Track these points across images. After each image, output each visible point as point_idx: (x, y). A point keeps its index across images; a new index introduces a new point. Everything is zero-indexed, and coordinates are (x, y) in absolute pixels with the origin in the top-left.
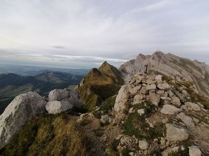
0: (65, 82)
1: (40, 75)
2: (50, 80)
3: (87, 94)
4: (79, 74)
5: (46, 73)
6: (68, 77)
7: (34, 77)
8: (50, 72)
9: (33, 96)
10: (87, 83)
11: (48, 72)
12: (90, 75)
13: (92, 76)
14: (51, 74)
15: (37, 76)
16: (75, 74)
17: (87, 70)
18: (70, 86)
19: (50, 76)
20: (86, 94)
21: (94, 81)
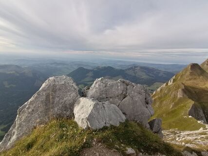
0: (151, 78)
1: (129, 69)
2: (136, 75)
3: (177, 97)
4: (169, 71)
5: (134, 67)
6: (155, 73)
7: (124, 70)
8: (137, 67)
9: (63, 83)
10: (179, 82)
11: (135, 67)
12: (186, 73)
13: (188, 73)
14: (138, 68)
15: (126, 70)
16: (164, 70)
17: (181, 66)
18: (157, 83)
19: (137, 71)
20: (175, 97)
21: (191, 81)
